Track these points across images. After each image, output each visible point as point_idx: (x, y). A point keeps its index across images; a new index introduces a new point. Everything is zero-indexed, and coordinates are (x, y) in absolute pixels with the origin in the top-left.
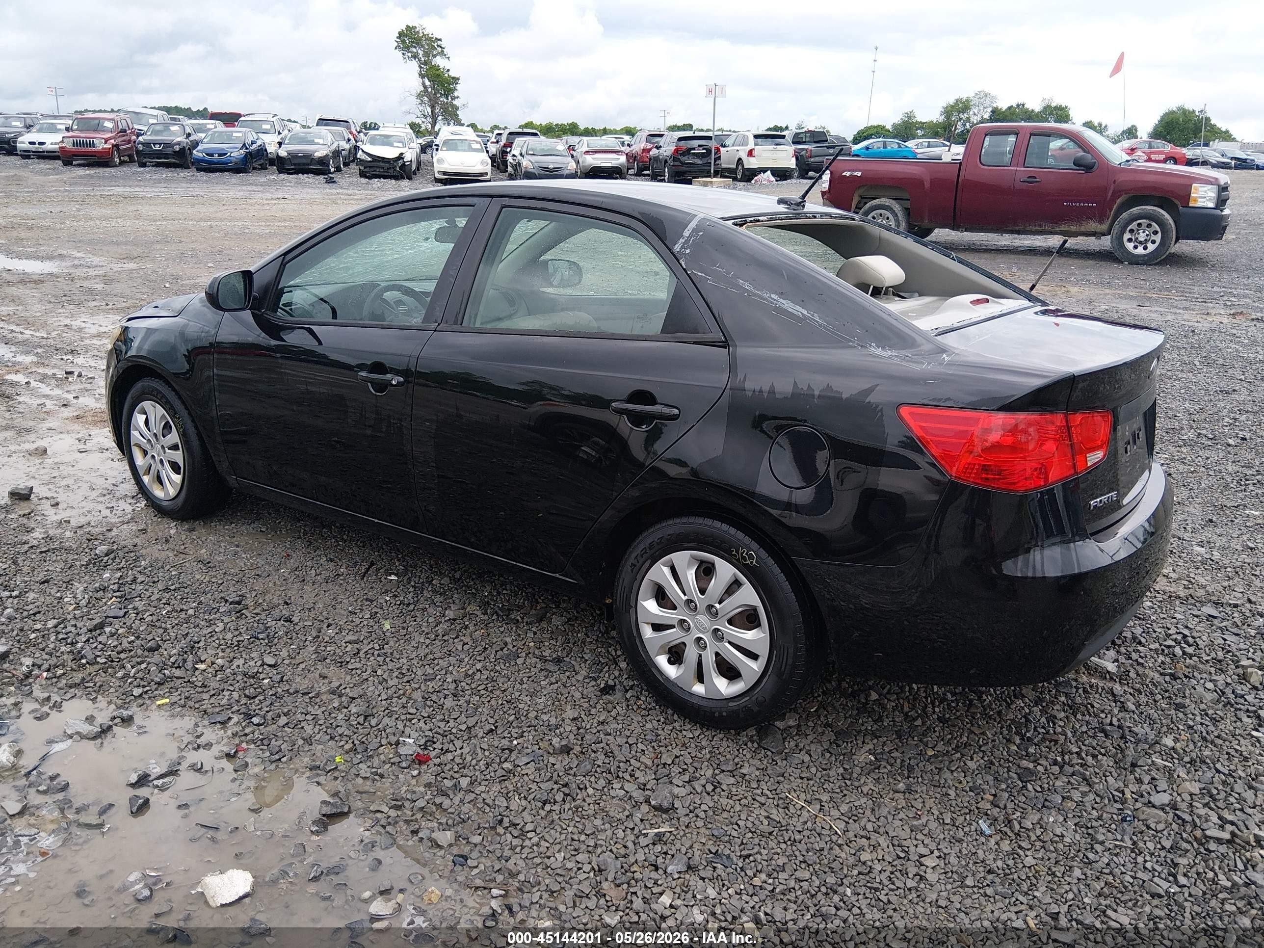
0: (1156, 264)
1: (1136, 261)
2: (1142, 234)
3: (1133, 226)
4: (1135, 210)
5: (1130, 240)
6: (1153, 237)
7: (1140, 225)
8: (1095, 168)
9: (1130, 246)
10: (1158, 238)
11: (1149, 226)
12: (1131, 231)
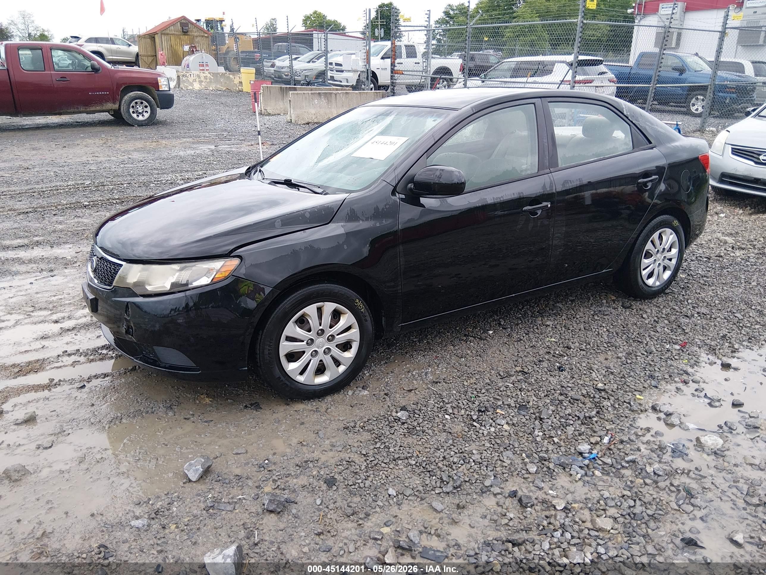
0: (151, 125)
1: (141, 124)
2: (139, 108)
3: (133, 104)
4: (132, 94)
5: (133, 112)
6: (145, 109)
7: (136, 103)
8: (100, 72)
9: (135, 116)
10: (148, 109)
11: (142, 103)
12: (133, 107)
